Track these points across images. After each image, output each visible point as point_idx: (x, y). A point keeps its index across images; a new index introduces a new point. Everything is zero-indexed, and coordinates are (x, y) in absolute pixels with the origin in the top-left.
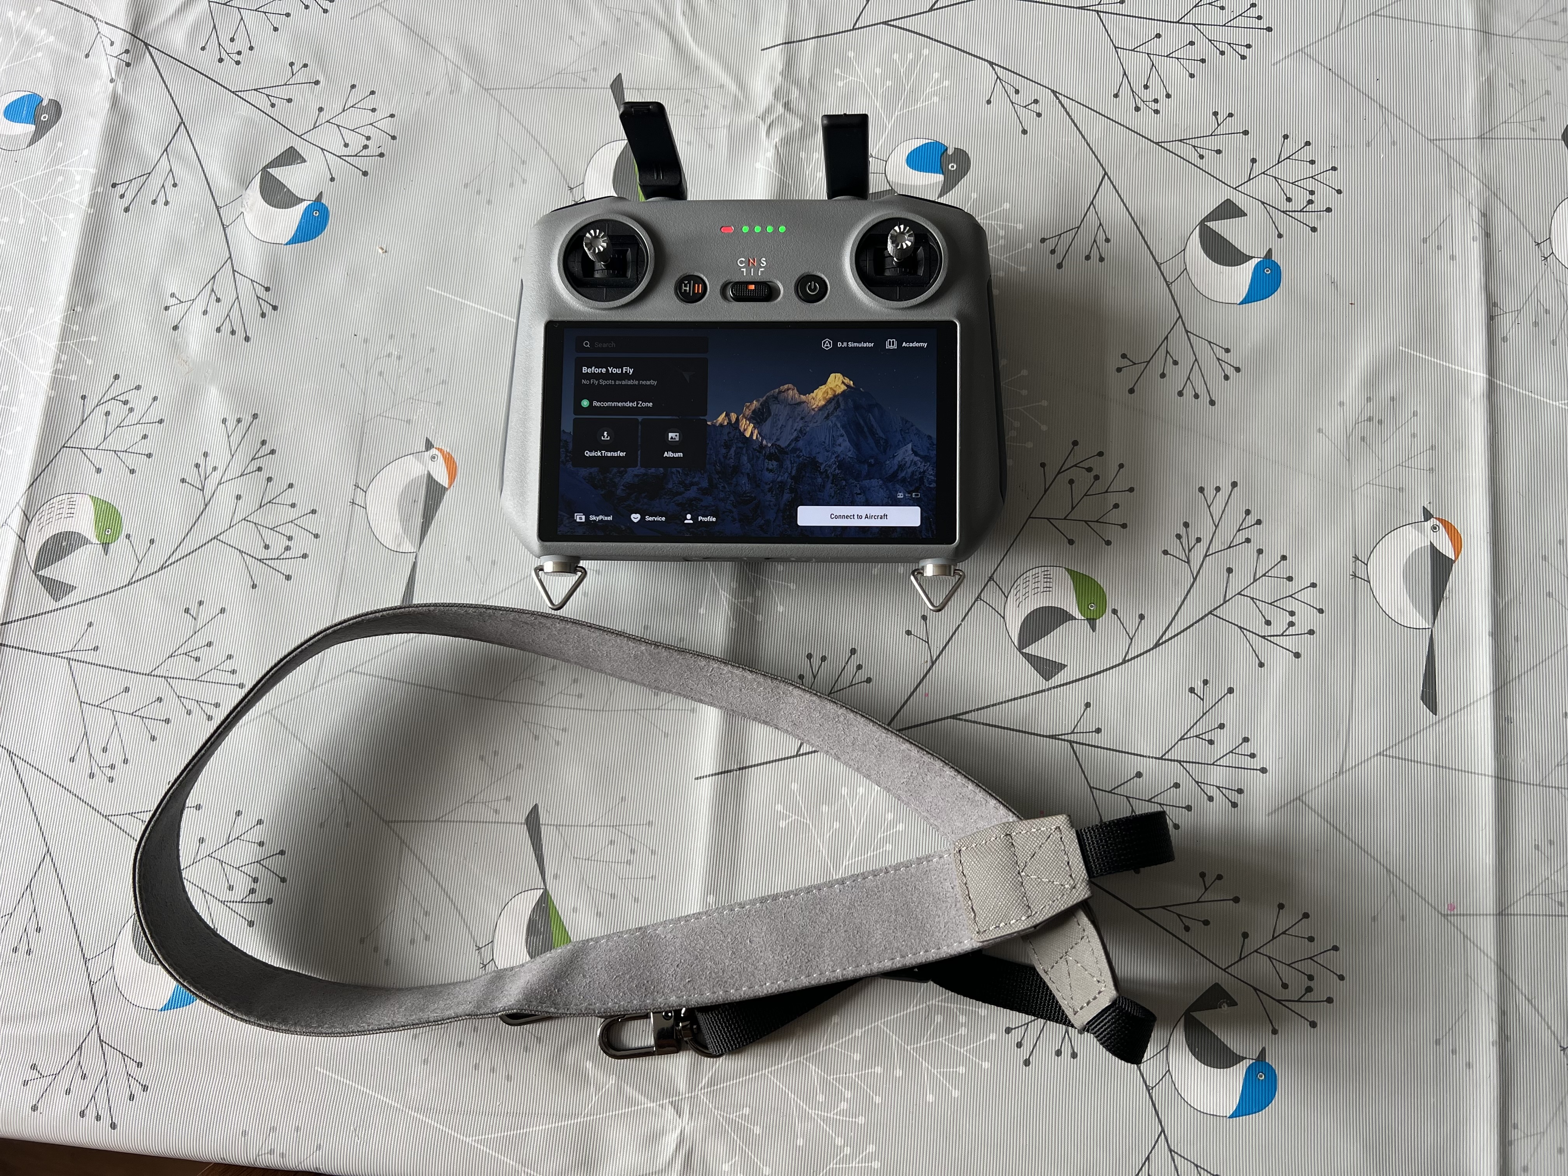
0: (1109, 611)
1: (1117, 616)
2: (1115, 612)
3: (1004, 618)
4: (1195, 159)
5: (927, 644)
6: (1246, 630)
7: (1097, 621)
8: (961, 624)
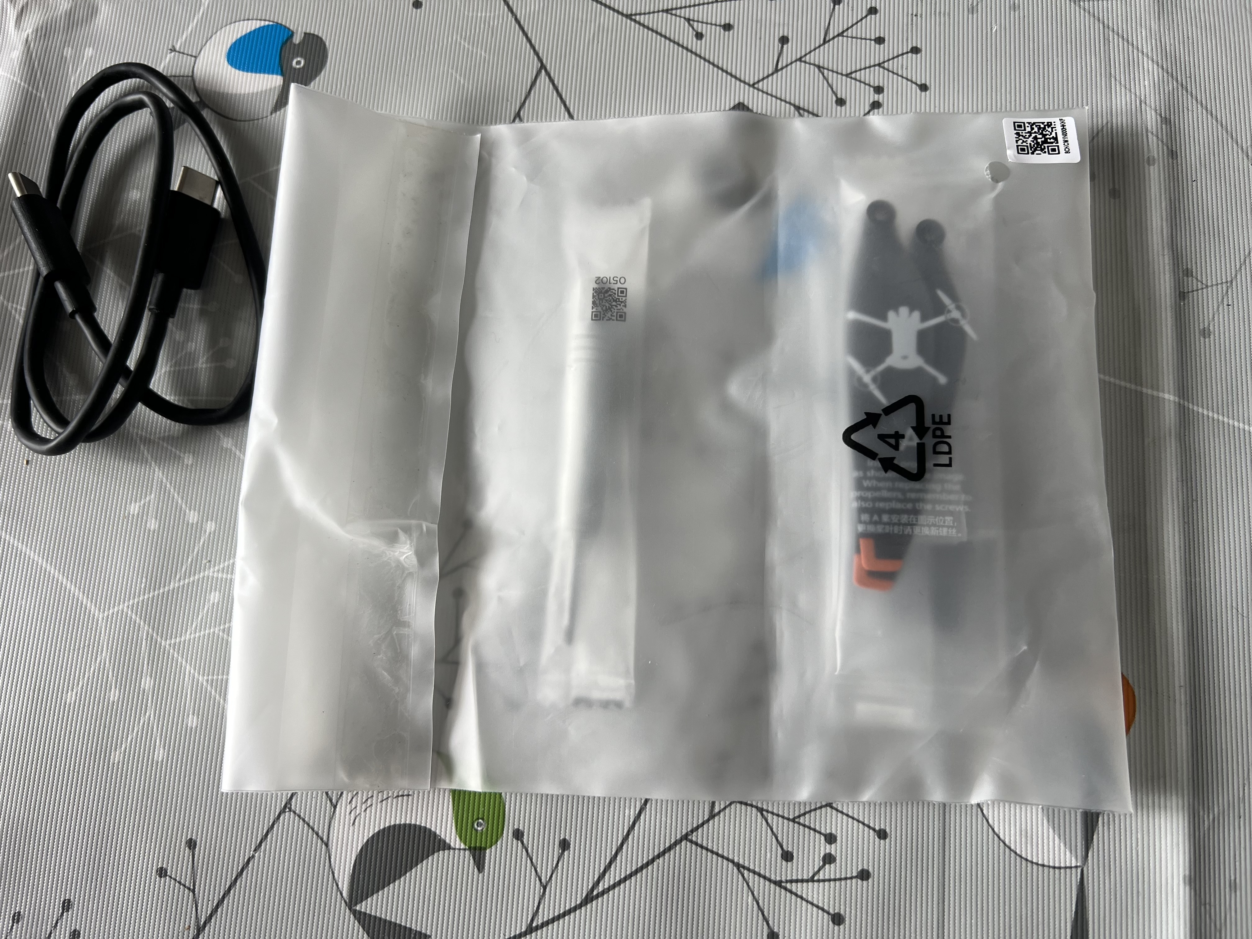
0: (508, 833)
1: (522, 843)
2: (518, 835)
3: (327, 845)
4: (689, 39)
5: (191, 894)
6: (749, 870)
7: (488, 851)
8: (253, 856)
